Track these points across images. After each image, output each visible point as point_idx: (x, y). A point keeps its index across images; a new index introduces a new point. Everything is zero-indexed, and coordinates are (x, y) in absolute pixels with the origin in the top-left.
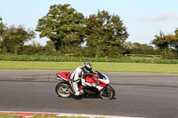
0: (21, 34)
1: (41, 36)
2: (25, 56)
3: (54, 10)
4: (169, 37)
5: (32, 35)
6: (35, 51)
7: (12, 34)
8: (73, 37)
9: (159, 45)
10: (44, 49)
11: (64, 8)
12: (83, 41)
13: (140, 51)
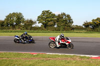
0: (31, 22)
1: (39, 23)
2: (32, 31)
3: (44, 13)
4: (90, 23)
5: (35, 23)
6: (36, 29)
7: (28, 22)
8: (51, 23)
9: (86, 26)
10: (40, 28)
11: (47, 12)
12: (55, 25)
13: (78, 28)
